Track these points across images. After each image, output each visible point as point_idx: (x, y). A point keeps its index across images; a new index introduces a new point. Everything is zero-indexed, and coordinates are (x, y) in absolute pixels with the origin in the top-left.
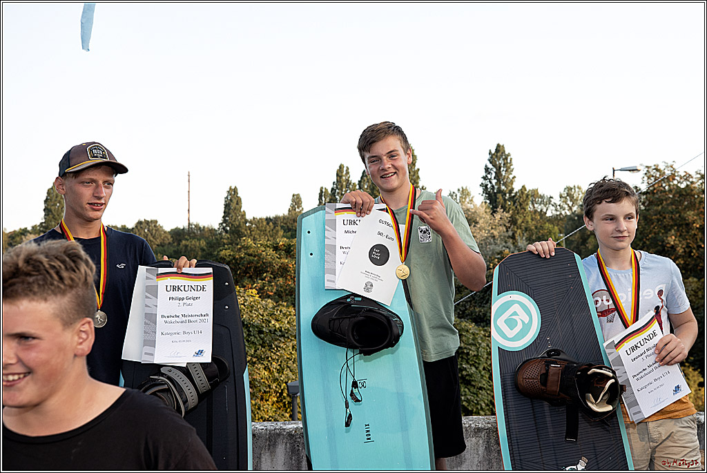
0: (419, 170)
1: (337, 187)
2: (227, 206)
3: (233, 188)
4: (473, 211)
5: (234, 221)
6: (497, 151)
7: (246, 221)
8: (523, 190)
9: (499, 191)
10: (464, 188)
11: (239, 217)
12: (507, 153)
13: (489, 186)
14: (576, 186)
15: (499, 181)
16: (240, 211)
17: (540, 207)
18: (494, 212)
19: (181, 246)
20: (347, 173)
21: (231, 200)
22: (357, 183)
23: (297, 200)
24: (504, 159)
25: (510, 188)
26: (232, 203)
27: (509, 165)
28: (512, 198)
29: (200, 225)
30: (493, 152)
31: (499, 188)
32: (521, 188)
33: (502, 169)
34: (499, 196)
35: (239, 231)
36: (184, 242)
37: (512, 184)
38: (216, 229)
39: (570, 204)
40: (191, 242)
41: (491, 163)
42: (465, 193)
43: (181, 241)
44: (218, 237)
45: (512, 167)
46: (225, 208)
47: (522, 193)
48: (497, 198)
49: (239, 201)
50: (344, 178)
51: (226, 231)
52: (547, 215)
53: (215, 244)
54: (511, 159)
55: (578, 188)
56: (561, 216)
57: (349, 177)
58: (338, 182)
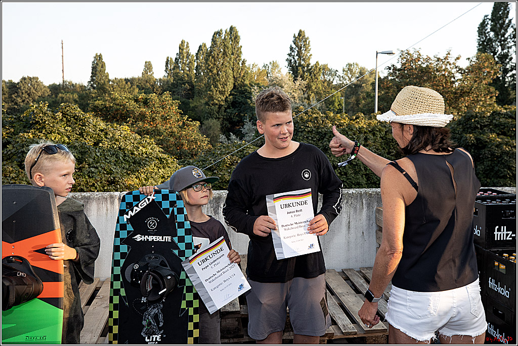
0: (241, 47)
1: (179, 57)
2: (94, 69)
3: (99, 54)
4: (280, 78)
5: (100, 80)
6: (299, 35)
7: (109, 81)
8: (317, 65)
9: (300, 65)
10: (275, 62)
11: (104, 78)
12: (306, 37)
13: (292, 61)
14: (355, 64)
15: (300, 57)
16: (104, 73)
17: (328, 78)
18: (295, 80)
19: (58, 98)
20: (188, 47)
21: (97, 64)
22: (195, 55)
23: (148, 66)
24: (304, 42)
25: (307, 63)
26: (98, 66)
27: (307, 46)
28: (309, 71)
29: (73, 82)
30: (297, 36)
31: (300, 63)
32: (315, 63)
33: (302, 48)
34: (300, 68)
35: (104, 88)
36: (60, 95)
37: (309, 60)
38: (86, 86)
39: (350, 76)
40: (66, 95)
41: (294, 44)
42: (275, 65)
43: (58, 94)
44: (87, 92)
45: (309, 48)
46: (92, 69)
47: (316, 67)
48: (298, 70)
49: (103, 66)
50: (185, 51)
51: (94, 88)
52: (334, 84)
53: (85, 97)
54: (309, 41)
55: (356, 65)
56: (343, 85)
57: (189, 50)
58: (180, 53)
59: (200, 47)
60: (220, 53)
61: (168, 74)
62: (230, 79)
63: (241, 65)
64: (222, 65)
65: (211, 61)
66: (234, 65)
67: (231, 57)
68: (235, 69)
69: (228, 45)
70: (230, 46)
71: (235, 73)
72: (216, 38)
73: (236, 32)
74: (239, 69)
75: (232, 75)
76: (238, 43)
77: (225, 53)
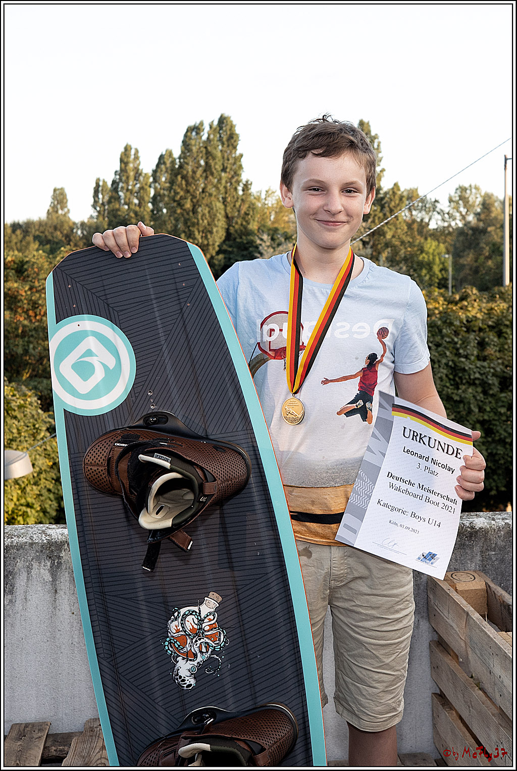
0: (241, 156)
1: (120, 179)
12: (373, 134)
14: (473, 186)
20: (137, 158)
22: (151, 173)
23: (59, 198)
28: (380, 201)
39: (464, 211)
45: (380, 155)
47: (394, 193)
50: (131, 165)
52: (430, 227)
54: (379, 143)
55: (476, 188)
56: (451, 229)
57: (139, 164)
58: (123, 171)
59: (161, 157)
60: (197, 168)
61: (99, 212)
62: (219, 220)
63: (241, 193)
64: (203, 192)
65: (180, 186)
66: (226, 193)
67: (220, 175)
68: (229, 199)
69: (214, 151)
70: (219, 154)
71: (228, 208)
72: (190, 139)
73: (232, 127)
74: (237, 201)
75: (223, 212)
76: (235, 148)
77: (208, 169)
